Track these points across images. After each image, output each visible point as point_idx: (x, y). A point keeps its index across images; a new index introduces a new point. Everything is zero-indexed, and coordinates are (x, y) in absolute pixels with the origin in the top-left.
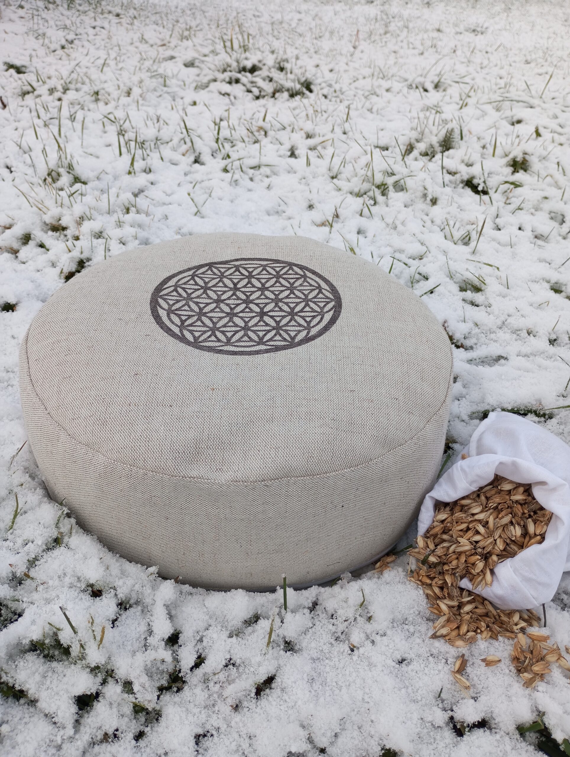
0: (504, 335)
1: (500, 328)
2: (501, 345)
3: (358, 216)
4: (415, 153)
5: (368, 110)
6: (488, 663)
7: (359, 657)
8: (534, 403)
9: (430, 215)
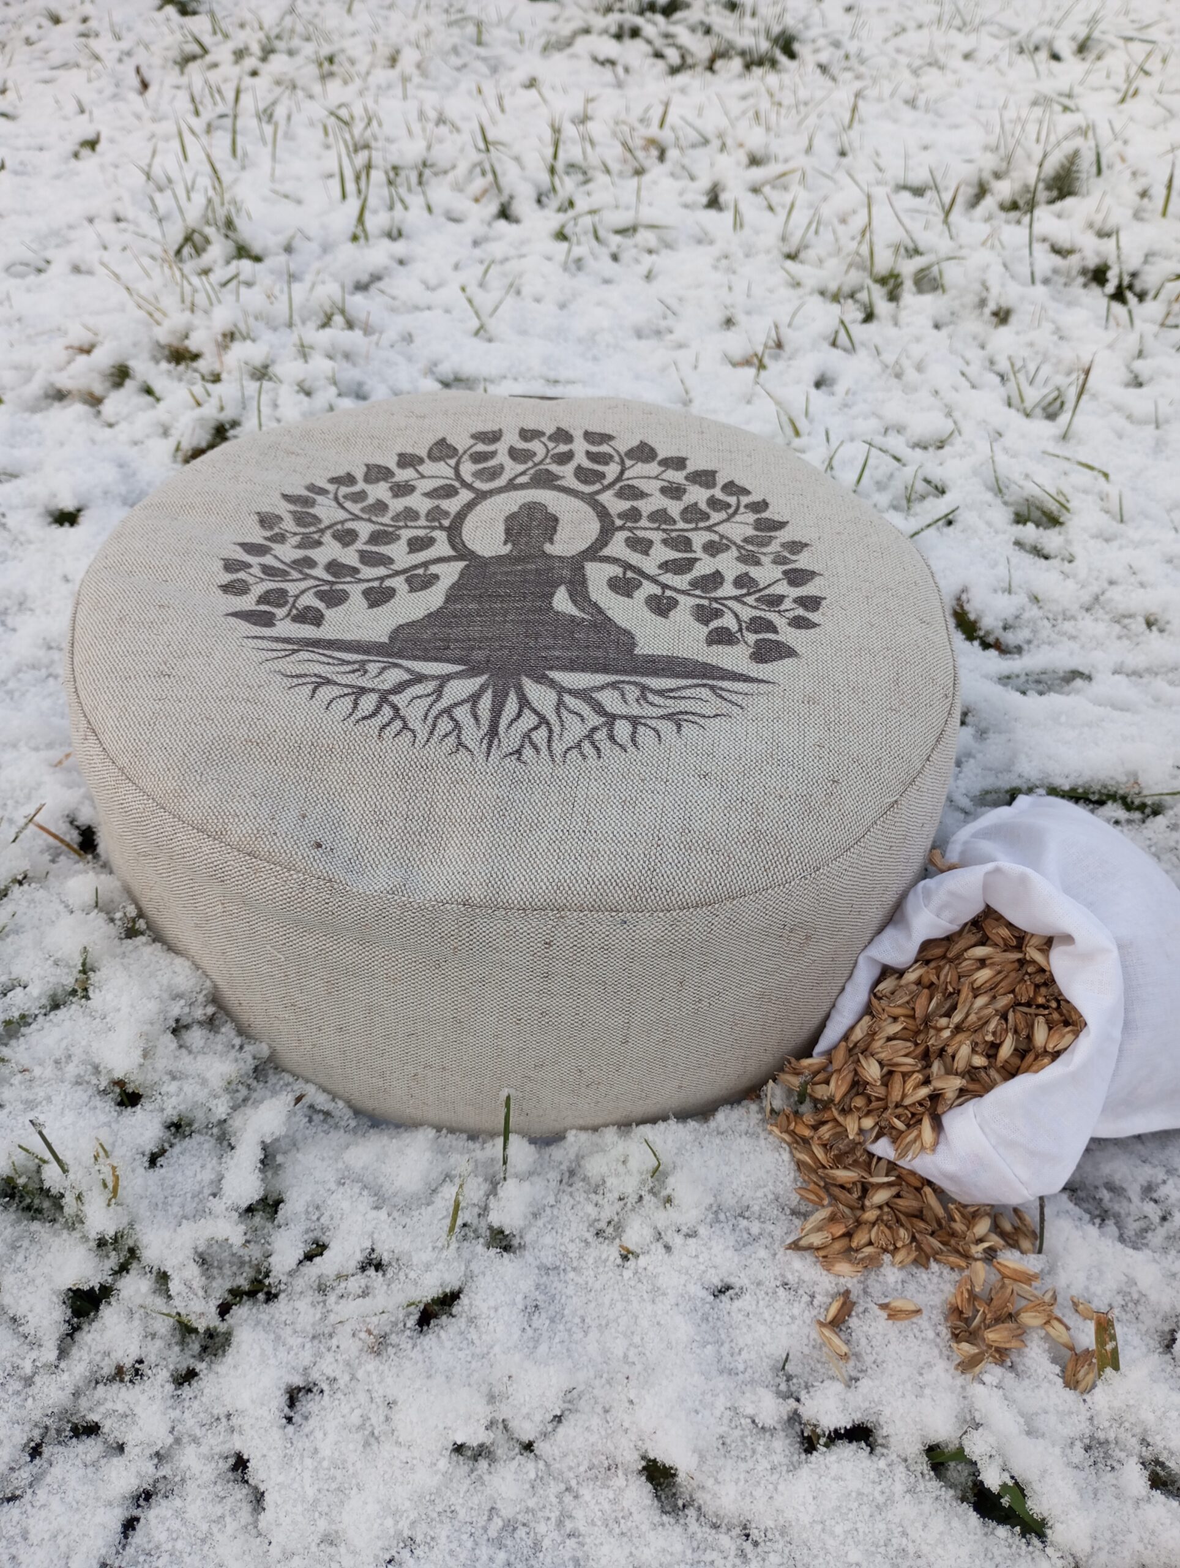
0: (1092, 626)
1: (1088, 610)
2: (1083, 647)
3: (826, 346)
4: (989, 203)
5: (907, 102)
6: (894, 1314)
7: (636, 1273)
8: (1123, 779)
9: (989, 347)
